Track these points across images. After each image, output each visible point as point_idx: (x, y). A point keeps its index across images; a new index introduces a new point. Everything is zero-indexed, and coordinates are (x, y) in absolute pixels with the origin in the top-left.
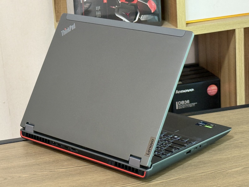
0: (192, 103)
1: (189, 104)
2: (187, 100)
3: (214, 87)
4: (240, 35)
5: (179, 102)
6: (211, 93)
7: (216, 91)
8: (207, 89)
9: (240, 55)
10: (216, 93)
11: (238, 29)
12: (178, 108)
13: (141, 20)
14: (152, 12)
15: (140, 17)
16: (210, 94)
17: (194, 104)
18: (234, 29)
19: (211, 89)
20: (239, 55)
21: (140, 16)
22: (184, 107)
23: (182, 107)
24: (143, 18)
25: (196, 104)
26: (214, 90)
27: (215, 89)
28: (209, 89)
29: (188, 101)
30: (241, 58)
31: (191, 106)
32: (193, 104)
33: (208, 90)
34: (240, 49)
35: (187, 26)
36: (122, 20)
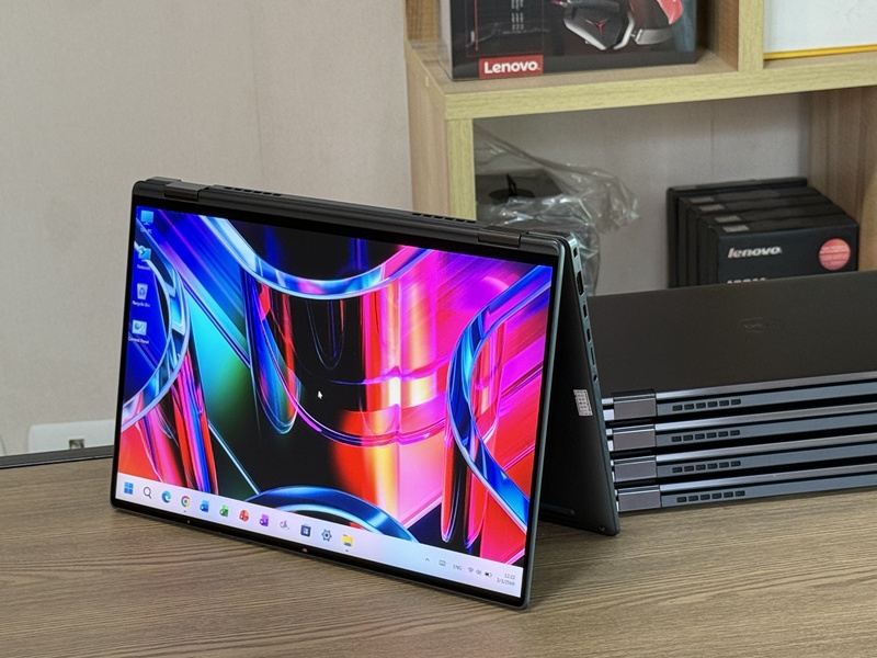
2: (759, 278)
7: (846, 257)
8: (820, 249)
13: (638, 43)
14: (671, 22)
15: (635, 36)
21: (635, 31)
24: (643, 37)
28: (825, 249)
33: (821, 252)
35: (765, 66)
36: (584, 40)
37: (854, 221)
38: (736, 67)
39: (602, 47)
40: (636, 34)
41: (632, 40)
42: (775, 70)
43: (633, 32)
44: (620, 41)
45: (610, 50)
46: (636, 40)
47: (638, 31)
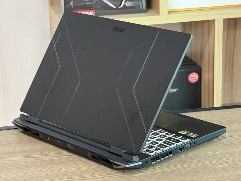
0: (174, 88)
1: (171, 90)
3: (195, 75)
4: (219, 25)
6: (192, 80)
8: (188, 76)
9: (219, 45)
10: (197, 80)
11: (218, 19)
17: (175, 90)
18: (214, 19)
19: (193, 77)
24: (128, 4)
25: (177, 90)
31: (172, 92)
33: (189, 77)
34: (219, 38)
35: (168, 14)
36: (108, 5)
37: (199, 66)
38: (159, 14)
39: (115, 7)
41: (124, 5)
42: (172, 15)
44: (120, 5)
45: (117, 8)
46: (126, 5)
47: (126, 2)
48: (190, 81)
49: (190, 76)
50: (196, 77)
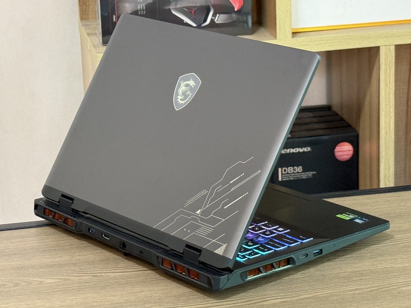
0: (307, 171)
1: (302, 174)
2: (298, 167)
3: (346, 147)
4: (388, 56)
5: (283, 169)
6: (341, 156)
7: (351, 153)
8: (334, 148)
9: (388, 92)
10: (350, 156)
11: (386, 46)
12: (282, 179)
13: (217, 22)
14: (236, 10)
15: (214, 18)
16: (339, 158)
17: (310, 174)
18: (378, 45)
19: (343, 150)
20: (385, 91)
21: (214, 15)
22: (292, 179)
23: (289, 178)
24: (220, 19)
25: (313, 174)
26: (346, 152)
27: (348, 149)
28: (338, 149)
29: (299, 169)
30: (389, 96)
31: (305, 178)
32: (308, 173)
33: (336, 150)
34: (388, 81)
35: (293, 37)
36: (183, 20)
37: (355, 130)
38: (276, 37)
39: (194, 25)
40: (215, 17)
41: (212, 20)
42: (299, 39)
43: (213, 16)
44: (205, 20)
45: (199, 27)
46: (215, 20)
47: (216, 15)
48: (337, 157)
49: (337, 148)
50: (349, 151)
